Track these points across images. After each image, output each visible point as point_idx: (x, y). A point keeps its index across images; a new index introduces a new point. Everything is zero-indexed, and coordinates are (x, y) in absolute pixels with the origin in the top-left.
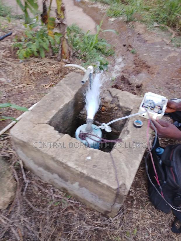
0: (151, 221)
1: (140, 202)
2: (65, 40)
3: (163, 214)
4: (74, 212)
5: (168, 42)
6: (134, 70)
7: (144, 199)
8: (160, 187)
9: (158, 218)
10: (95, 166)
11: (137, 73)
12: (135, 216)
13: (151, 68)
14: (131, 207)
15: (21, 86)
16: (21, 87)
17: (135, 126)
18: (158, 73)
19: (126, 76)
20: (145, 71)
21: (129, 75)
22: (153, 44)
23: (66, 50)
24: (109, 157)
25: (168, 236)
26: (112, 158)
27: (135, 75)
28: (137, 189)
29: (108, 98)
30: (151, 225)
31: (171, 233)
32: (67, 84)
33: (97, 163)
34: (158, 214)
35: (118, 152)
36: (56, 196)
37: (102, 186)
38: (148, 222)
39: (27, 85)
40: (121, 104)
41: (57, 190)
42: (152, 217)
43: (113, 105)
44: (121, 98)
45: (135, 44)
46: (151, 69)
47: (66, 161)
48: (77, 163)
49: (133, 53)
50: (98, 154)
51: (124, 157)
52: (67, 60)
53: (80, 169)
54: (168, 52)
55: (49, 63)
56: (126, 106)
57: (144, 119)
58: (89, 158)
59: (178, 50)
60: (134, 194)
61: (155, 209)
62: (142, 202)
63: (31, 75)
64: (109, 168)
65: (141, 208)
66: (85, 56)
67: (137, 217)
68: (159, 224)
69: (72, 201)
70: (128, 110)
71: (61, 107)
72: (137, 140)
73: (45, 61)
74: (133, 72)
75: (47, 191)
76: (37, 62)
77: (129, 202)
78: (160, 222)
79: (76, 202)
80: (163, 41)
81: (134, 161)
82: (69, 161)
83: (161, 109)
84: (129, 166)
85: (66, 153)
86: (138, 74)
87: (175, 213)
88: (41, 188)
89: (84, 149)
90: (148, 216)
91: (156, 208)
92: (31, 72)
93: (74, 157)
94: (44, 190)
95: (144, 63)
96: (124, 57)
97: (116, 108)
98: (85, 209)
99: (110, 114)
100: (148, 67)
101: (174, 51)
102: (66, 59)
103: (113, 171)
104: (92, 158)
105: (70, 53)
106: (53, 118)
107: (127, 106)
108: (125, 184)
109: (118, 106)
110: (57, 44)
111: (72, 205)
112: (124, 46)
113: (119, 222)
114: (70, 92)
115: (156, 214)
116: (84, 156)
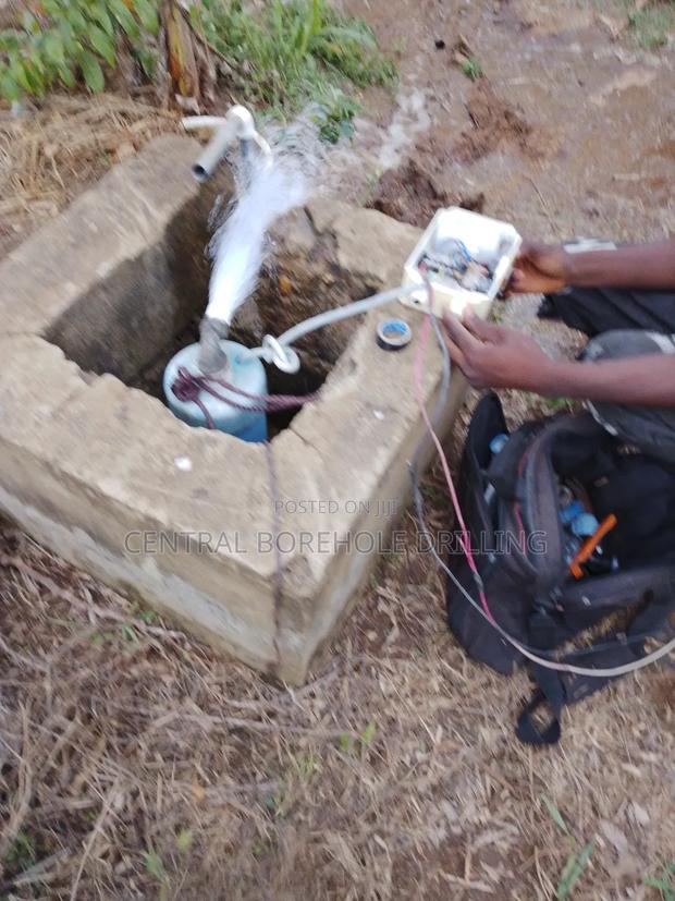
0: (444, 703)
1: (413, 634)
2: (177, 14)
3: (494, 678)
4: (160, 667)
5: (614, 26)
6: (461, 140)
7: (431, 623)
8: (477, 578)
9: (476, 691)
10: (201, 493)
11: (475, 152)
12: (385, 685)
13: (534, 136)
14: (376, 649)
17: (382, 344)
18: (561, 154)
19: (426, 164)
20: (508, 145)
21: (442, 162)
22: (557, 38)
23: (184, 59)
24: (263, 459)
25: (501, 757)
26: (271, 462)
27: (466, 161)
28: (410, 588)
29: (301, 238)
30: (441, 717)
31: (515, 745)
33: (212, 481)
34: (473, 678)
35: (299, 442)
36: (101, 613)
37: (224, 566)
38: (433, 705)
39: (30, 200)
40: (344, 260)
41: (106, 592)
42: (452, 686)
43: (318, 268)
45: (484, 37)
46: (532, 140)
48: (136, 482)
49: (469, 74)
50: (219, 451)
51: (319, 461)
52: (193, 103)
53: (143, 507)
54: (614, 68)
55: (124, 114)
56: (362, 269)
57: (418, 317)
58: (185, 464)
59: (654, 61)
60: (394, 607)
61: (464, 658)
62: (421, 631)
63: (48, 165)
64: (253, 499)
65: (413, 654)
66: (268, 85)
67: (393, 688)
68: (475, 715)
69: (159, 631)
70: (369, 282)
72: (378, 396)
73: (106, 105)
74: (458, 149)
75: (68, 595)
76: (75, 112)
77: (372, 636)
78: (479, 705)
79: (173, 634)
80: (598, 22)
81: (355, 473)
83: (490, 276)
84: (333, 492)
86: (478, 157)
87: (537, 673)
88: (48, 583)
89: (170, 432)
90: (435, 682)
91: (469, 655)
92: (50, 151)
93: (129, 458)
94: (55, 590)
95: (507, 115)
96: (431, 92)
97: (329, 278)
98: (202, 657)
99: (310, 303)
100: (521, 130)
101: (640, 63)
102: (190, 94)
103: (266, 511)
104: (195, 465)
105: (203, 71)
106: (69, 315)
107: (366, 266)
108: (305, 559)
109: (335, 268)
110: (149, 31)
111: (156, 644)
112: (440, 45)
113: (320, 704)
114: (147, 213)
115: (465, 678)
116: (166, 456)
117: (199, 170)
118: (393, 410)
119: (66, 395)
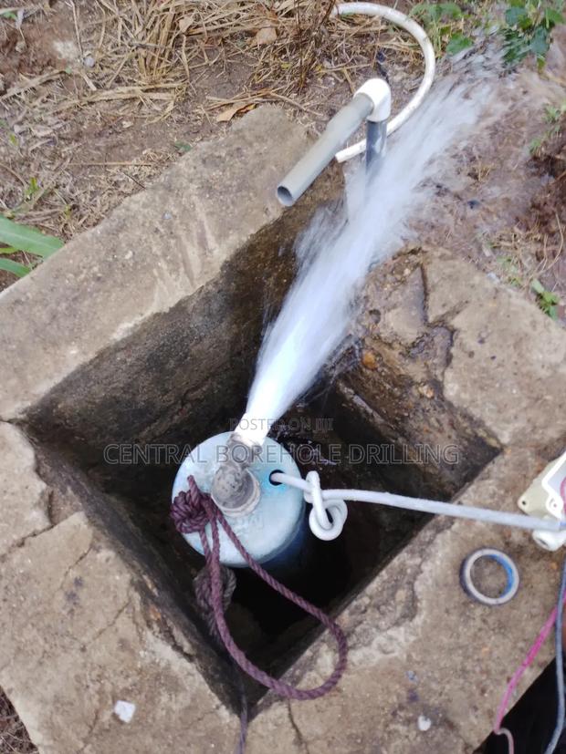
15: (123, 91)
16: (123, 97)
32: (207, 188)
35: (292, 737)
39: (147, 91)
44: (472, 343)
47: (12, 685)
48: (58, 719)
50: (179, 703)
56: (475, 412)
58: (126, 711)
71: (120, 332)
72: (434, 686)
82: (26, 689)
85: (30, 634)
89: (123, 644)
93: (57, 678)
104: (138, 719)
109: (437, 386)
114: (203, 242)
116: (108, 687)
117: (283, 191)
118: (451, 726)
119: (15, 537)
